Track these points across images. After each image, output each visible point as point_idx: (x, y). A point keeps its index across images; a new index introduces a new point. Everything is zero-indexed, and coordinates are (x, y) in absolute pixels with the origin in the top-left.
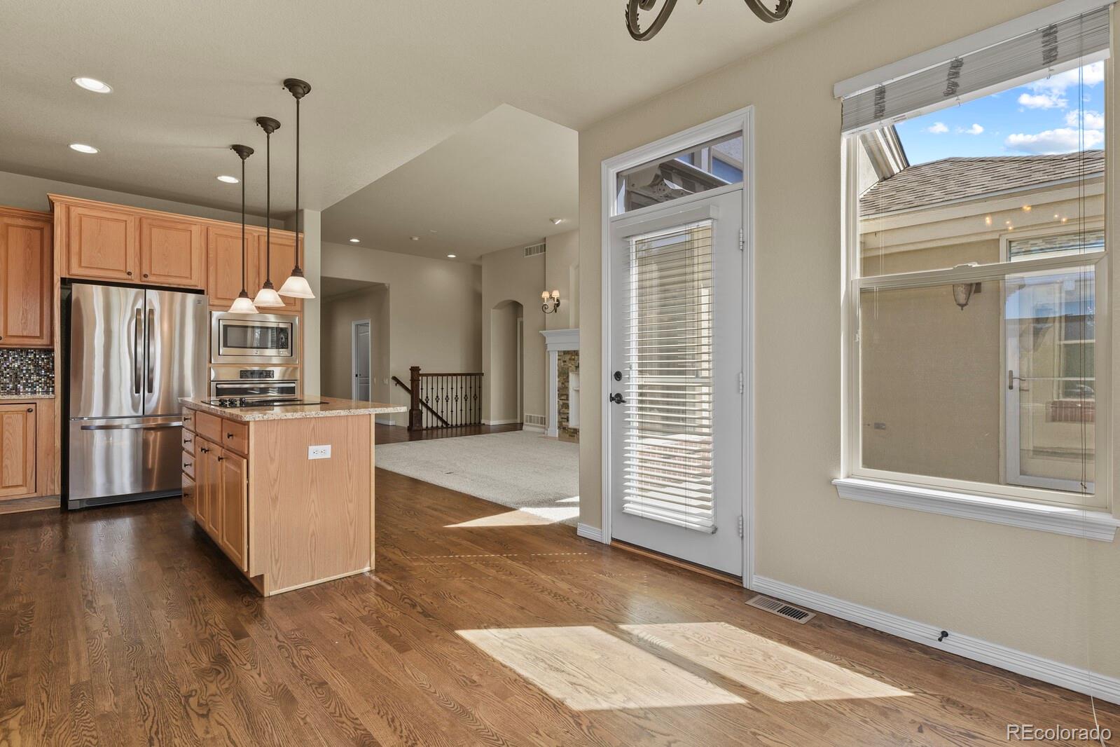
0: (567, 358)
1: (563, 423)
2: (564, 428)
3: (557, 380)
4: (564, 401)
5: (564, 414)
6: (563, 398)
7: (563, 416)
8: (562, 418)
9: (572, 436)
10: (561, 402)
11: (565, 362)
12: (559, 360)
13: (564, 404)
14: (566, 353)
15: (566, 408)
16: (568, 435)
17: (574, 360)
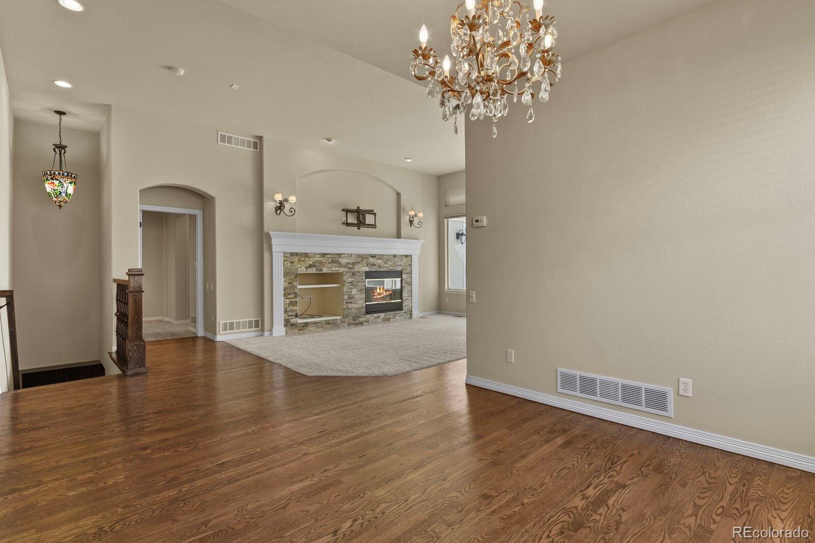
0: (296, 259)
1: (291, 320)
2: (293, 325)
3: (283, 280)
4: (291, 300)
5: (292, 311)
6: (290, 296)
7: (291, 314)
8: (289, 316)
9: (302, 330)
10: (288, 301)
11: (293, 262)
12: (284, 261)
13: (291, 302)
14: (292, 254)
15: (294, 306)
16: (297, 330)
17: (303, 261)
